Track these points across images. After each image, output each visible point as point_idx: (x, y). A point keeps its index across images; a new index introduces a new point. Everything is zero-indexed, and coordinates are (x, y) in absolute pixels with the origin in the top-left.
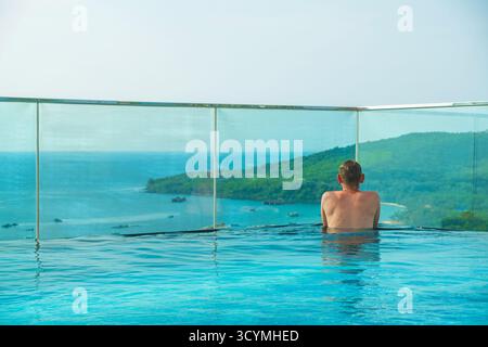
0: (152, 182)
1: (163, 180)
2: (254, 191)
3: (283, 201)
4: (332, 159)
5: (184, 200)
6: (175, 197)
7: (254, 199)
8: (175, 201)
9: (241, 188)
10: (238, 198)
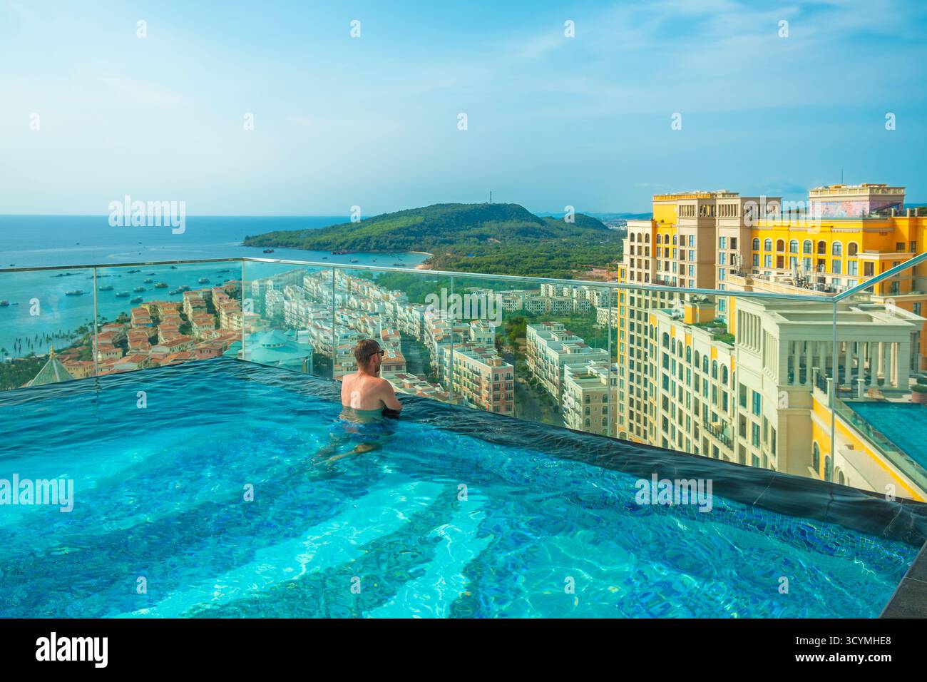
0: (248, 238)
1: (257, 237)
2: (325, 245)
3: (346, 251)
4: (382, 222)
5: (273, 251)
6: (265, 249)
7: (326, 250)
8: (266, 252)
9: (316, 242)
10: (314, 250)
